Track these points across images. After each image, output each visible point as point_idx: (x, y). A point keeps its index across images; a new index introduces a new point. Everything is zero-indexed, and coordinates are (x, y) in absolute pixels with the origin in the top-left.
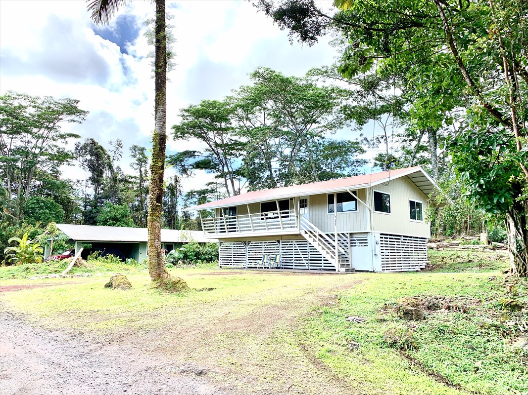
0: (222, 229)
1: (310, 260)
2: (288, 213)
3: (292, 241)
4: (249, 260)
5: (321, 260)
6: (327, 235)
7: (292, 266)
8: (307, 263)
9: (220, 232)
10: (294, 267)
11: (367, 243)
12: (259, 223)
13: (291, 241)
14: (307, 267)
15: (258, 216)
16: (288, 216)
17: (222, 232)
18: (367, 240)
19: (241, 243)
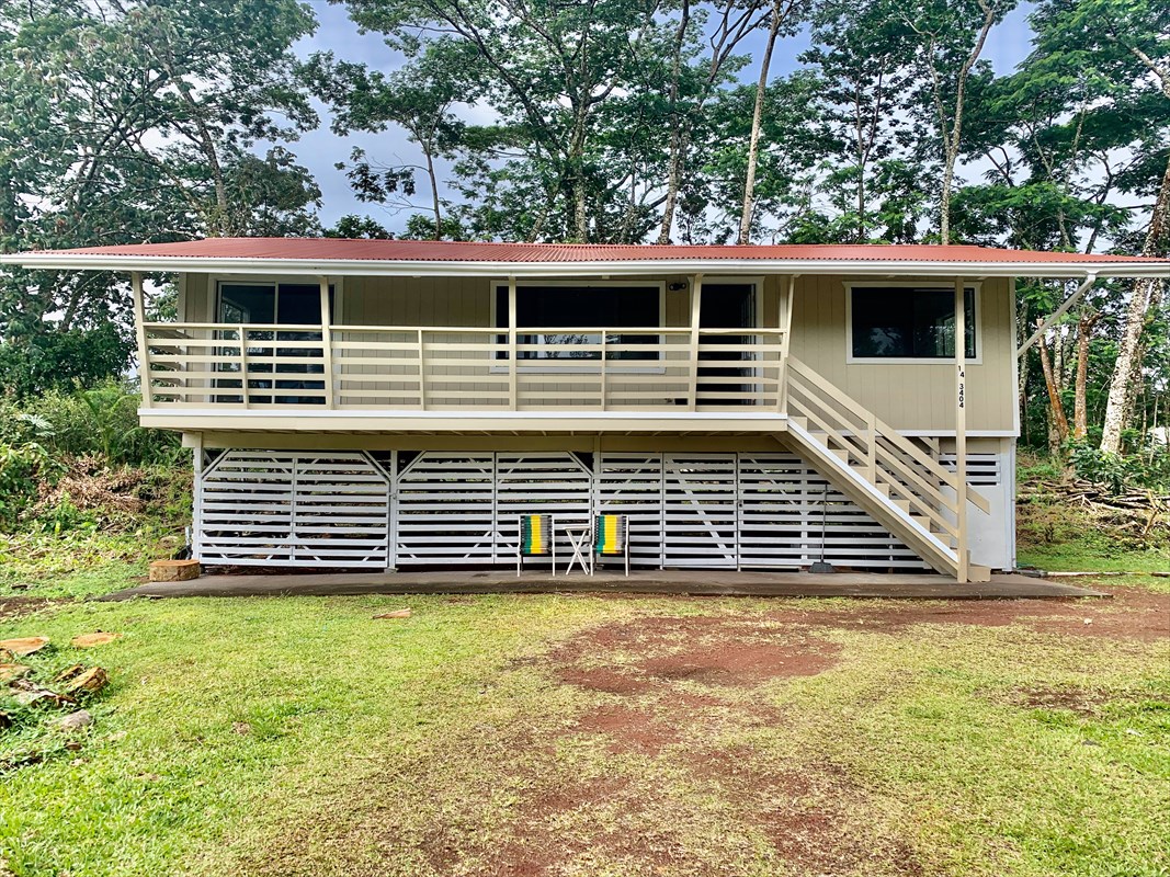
0: (223, 383)
1: (745, 534)
2: (654, 339)
3: (655, 456)
4: (402, 534)
5: (797, 534)
6: (915, 440)
7: (657, 556)
8: (730, 546)
9: (212, 399)
10: (663, 561)
11: (993, 474)
12: (486, 371)
13: (650, 457)
14: (729, 562)
15: (484, 338)
16: (654, 356)
17: (221, 399)
18: (993, 463)
19: (358, 457)
